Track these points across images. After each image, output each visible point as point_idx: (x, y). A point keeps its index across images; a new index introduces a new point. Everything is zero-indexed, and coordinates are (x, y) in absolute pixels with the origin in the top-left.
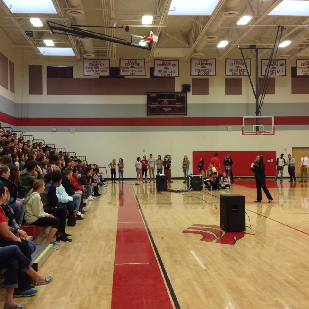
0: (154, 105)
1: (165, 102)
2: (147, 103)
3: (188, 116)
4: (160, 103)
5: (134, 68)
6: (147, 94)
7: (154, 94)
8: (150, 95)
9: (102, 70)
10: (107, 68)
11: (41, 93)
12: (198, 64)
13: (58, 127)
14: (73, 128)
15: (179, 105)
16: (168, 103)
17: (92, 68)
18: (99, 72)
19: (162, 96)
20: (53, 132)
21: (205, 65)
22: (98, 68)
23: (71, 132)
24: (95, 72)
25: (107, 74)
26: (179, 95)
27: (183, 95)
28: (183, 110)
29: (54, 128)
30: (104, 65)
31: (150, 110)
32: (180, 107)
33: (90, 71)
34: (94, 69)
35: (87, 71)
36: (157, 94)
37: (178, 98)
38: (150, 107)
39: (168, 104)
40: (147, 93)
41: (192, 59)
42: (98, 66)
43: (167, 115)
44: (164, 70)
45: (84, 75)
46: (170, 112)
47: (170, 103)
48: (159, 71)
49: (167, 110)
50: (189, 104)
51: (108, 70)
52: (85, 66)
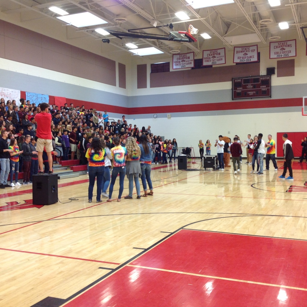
0: (239, 90)
1: (250, 86)
2: (232, 88)
3: (272, 99)
4: (245, 87)
5: (215, 57)
6: (233, 80)
7: (239, 79)
8: (236, 81)
9: (187, 62)
10: (192, 60)
11: (146, 87)
12: (277, 47)
13: (158, 114)
14: (169, 114)
15: (264, 88)
16: (252, 86)
17: (179, 62)
18: (185, 64)
19: (247, 81)
20: (154, 119)
21: (284, 47)
22: (185, 61)
23: (168, 118)
24: (181, 65)
25: (192, 65)
26: (264, 79)
27: (268, 78)
28: (268, 93)
29: (155, 115)
30: (189, 58)
31: (235, 95)
32: (264, 90)
33: (177, 65)
34: (181, 63)
35: (175, 65)
36: (242, 80)
37: (262, 81)
38: (235, 92)
39: (253, 88)
40: (232, 78)
41: (271, 42)
42: (184, 60)
43: (251, 98)
44: (243, 56)
45: (173, 69)
46: (254, 96)
47: (254, 86)
48: (238, 58)
49: (251, 93)
50: (273, 86)
51: (193, 62)
52: (174, 61)
